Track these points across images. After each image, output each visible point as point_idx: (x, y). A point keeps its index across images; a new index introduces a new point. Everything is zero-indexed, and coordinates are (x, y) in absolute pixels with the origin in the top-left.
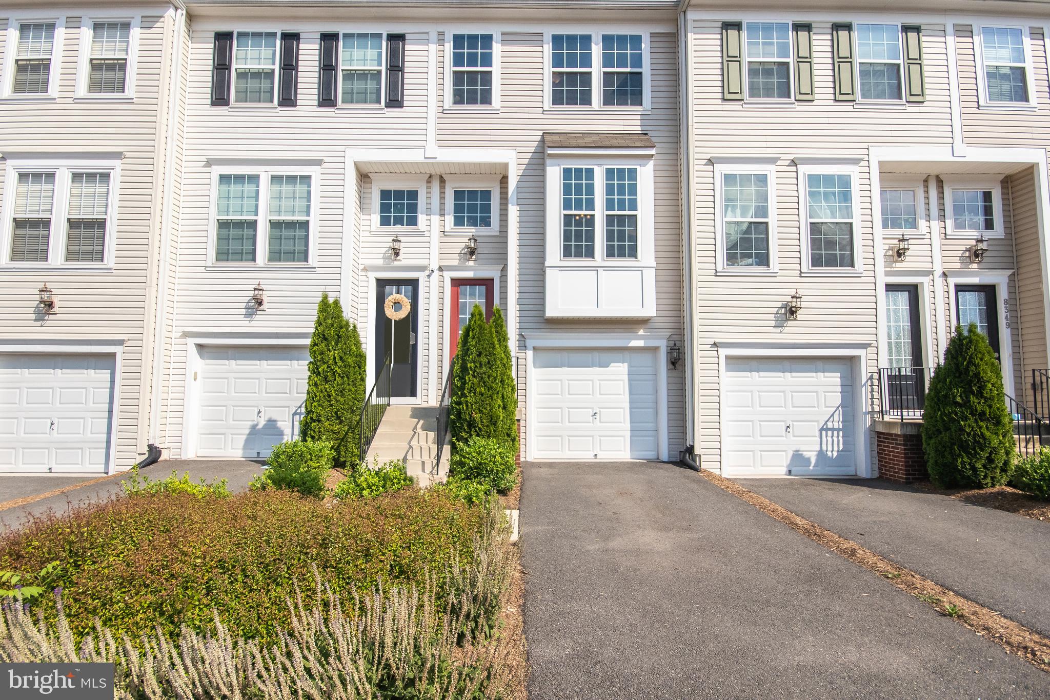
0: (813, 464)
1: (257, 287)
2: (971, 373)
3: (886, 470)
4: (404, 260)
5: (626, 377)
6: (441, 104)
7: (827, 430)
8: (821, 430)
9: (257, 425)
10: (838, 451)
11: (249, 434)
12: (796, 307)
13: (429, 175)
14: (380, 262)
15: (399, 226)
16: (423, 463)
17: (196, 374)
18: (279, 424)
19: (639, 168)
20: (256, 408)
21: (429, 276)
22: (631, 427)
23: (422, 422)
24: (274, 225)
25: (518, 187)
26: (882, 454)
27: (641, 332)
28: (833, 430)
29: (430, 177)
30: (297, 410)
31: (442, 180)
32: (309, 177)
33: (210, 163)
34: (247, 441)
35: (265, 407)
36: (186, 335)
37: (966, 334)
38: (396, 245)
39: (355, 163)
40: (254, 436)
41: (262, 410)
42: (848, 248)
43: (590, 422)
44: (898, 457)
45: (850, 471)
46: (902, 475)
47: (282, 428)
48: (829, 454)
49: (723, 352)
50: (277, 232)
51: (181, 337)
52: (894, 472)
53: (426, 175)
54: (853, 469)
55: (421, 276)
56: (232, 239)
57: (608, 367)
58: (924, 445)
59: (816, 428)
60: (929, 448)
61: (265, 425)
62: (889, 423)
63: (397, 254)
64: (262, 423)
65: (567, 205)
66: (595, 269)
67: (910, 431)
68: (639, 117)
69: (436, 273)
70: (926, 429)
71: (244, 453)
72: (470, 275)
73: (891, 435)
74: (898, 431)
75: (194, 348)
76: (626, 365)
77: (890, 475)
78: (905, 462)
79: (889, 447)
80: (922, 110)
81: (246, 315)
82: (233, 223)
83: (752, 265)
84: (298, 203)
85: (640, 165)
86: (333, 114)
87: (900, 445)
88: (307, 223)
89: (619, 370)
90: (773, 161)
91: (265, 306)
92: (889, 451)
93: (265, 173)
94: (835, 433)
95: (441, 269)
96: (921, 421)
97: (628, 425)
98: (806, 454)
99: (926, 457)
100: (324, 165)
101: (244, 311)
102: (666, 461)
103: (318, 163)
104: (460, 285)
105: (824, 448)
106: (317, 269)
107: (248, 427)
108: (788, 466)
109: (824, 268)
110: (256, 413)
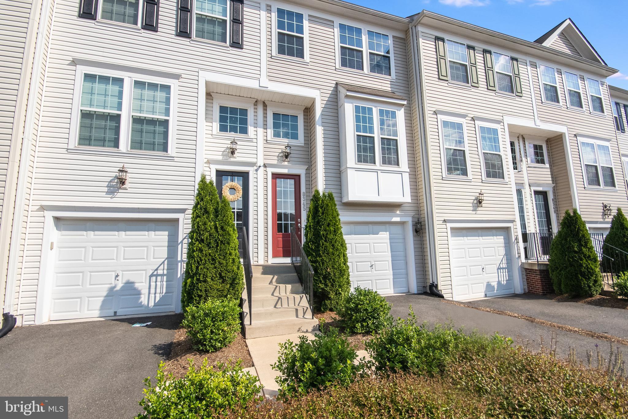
0: (496, 290)
1: (121, 169)
2: (581, 235)
3: (531, 288)
4: (238, 157)
5: (388, 241)
6: (270, 52)
7: (500, 269)
8: (498, 269)
9: (115, 287)
10: (506, 281)
11: (106, 296)
12: (481, 199)
13: (256, 100)
14: (220, 158)
15: (233, 133)
16: (297, 310)
17: (52, 243)
18: (137, 285)
19: (396, 111)
20: (113, 273)
21: (257, 170)
22: (393, 272)
23: (276, 277)
24: (137, 121)
25: (322, 115)
26: (528, 280)
27: (398, 212)
28: (503, 268)
29: (256, 102)
30: (153, 272)
31: (265, 105)
32: (168, 87)
33: (74, 62)
34: (104, 302)
35: (122, 271)
36: (43, 208)
37: (572, 214)
38: (234, 146)
39: (206, 81)
40: (111, 298)
41: (120, 274)
42: (501, 169)
43: (369, 271)
44: (537, 281)
45: (512, 291)
46: (540, 290)
47: (140, 288)
48: (502, 282)
49: (449, 225)
50: (139, 127)
51: (38, 210)
52: (536, 289)
53: (254, 99)
54: (513, 290)
55: (251, 170)
56: (95, 128)
57: (378, 234)
58: (551, 275)
59: (496, 267)
60: (553, 276)
61: (122, 287)
62: (531, 263)
63: (233, 153)
64: (120, 285)
65: (358, 129)
66: (376, 171)
67: (542, 268)
68: (389, 83)
69: (262, 169)
70: (551, 266)
71: (100, 313)
72: (285, 171)
73: (533, 270)
74: (536, 268)
75: (52, 220)
76: (388, 233)
77: (534, 291)
78: (542, 284)
79: (532, 276)
80: (522, 100)
81: (107, 193)
82: (97, 115)
83: (459, 175)
84: (158, 105)
85: (397, 110)
86: (188, 43)
87: (538, 275)
88: (167, 121)
89: (384, 236)
90: (464, 116)
91: (127, 185)
92: (532, 278)
93: (128, 79)
94: (504, 270)
95: (265, 166)
96: (548, 263)
97: (391, 272)
98: (493, 284)
99: (552, 281)
100: (181, 80)
101: (106, 189)
102: (416, 293)
103: (177, 77)
104: (277, 178)
105: (500, 279)
106: (175, 158)
107: (106, 289)
108: (485, 292)
109: (492, 179)
110: (114, 277)
